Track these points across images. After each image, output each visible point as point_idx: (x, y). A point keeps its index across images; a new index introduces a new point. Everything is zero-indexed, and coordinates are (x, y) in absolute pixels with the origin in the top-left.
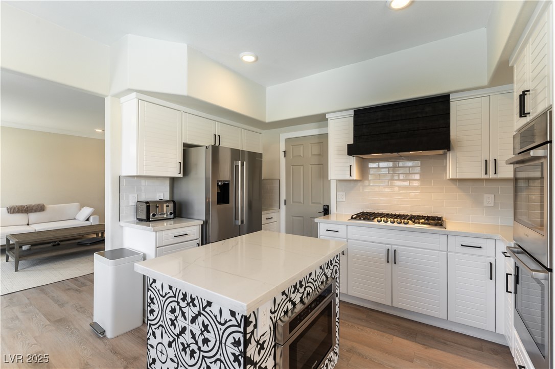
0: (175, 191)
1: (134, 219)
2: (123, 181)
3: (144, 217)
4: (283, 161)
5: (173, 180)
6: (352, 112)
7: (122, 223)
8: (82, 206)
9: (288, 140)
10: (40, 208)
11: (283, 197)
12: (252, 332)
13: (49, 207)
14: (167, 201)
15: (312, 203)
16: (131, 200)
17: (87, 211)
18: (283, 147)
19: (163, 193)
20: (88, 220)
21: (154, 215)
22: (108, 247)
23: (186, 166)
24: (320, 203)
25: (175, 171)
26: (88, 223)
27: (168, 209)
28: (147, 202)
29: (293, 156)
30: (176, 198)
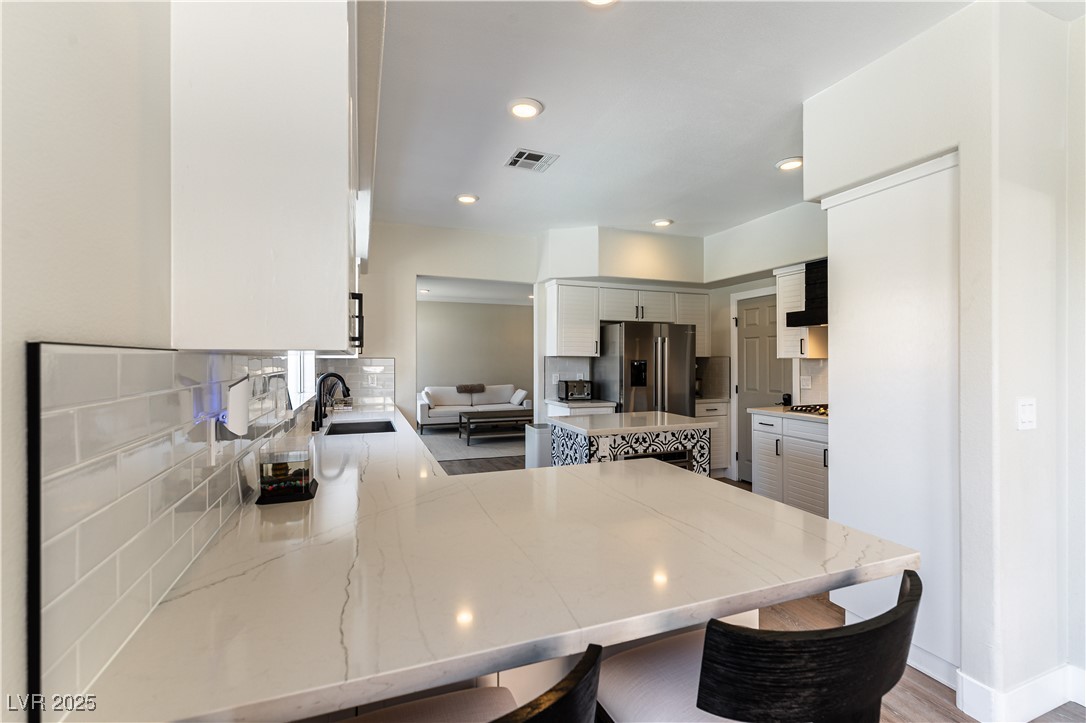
0: (595, 370)
1: (556, 397)
2: (548, 360)
3: (564, 396)
4: (734, 331)
5: (593, 360)
6: (803, 266)
7: (546, 401)
8: (516, 389)
9: (740, 303)
10: (480, 389)
11: (735, 382)
12: (595, 452)
13: (487, 387)
14: (587, 382)
15: (771, 391)
16: (554, 379)
17: (521, 394)
18: (734, 312)
19: (582, 374)
20: (521, 404)
21: (572, 395)
22: (536, 422)
23: (604, 344)
24: (780, 392)
25: (592, 351)
26: (521, 408)
27: (587, 390)
28: (566, 382)
29: (747, 325)
30: (597, 378)
